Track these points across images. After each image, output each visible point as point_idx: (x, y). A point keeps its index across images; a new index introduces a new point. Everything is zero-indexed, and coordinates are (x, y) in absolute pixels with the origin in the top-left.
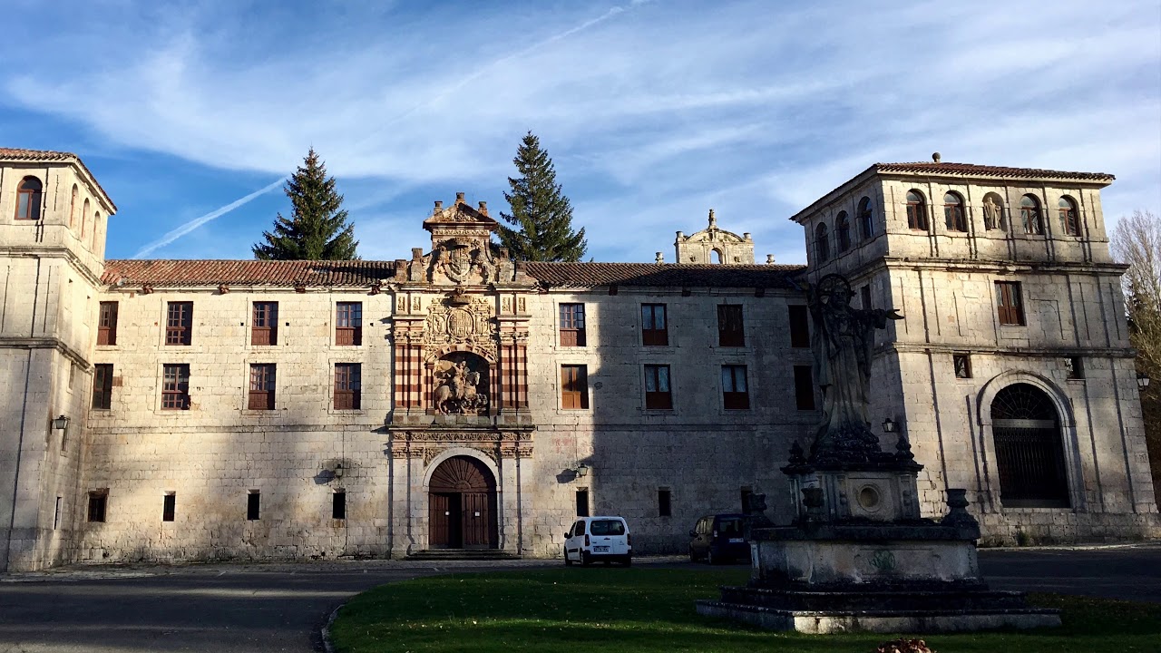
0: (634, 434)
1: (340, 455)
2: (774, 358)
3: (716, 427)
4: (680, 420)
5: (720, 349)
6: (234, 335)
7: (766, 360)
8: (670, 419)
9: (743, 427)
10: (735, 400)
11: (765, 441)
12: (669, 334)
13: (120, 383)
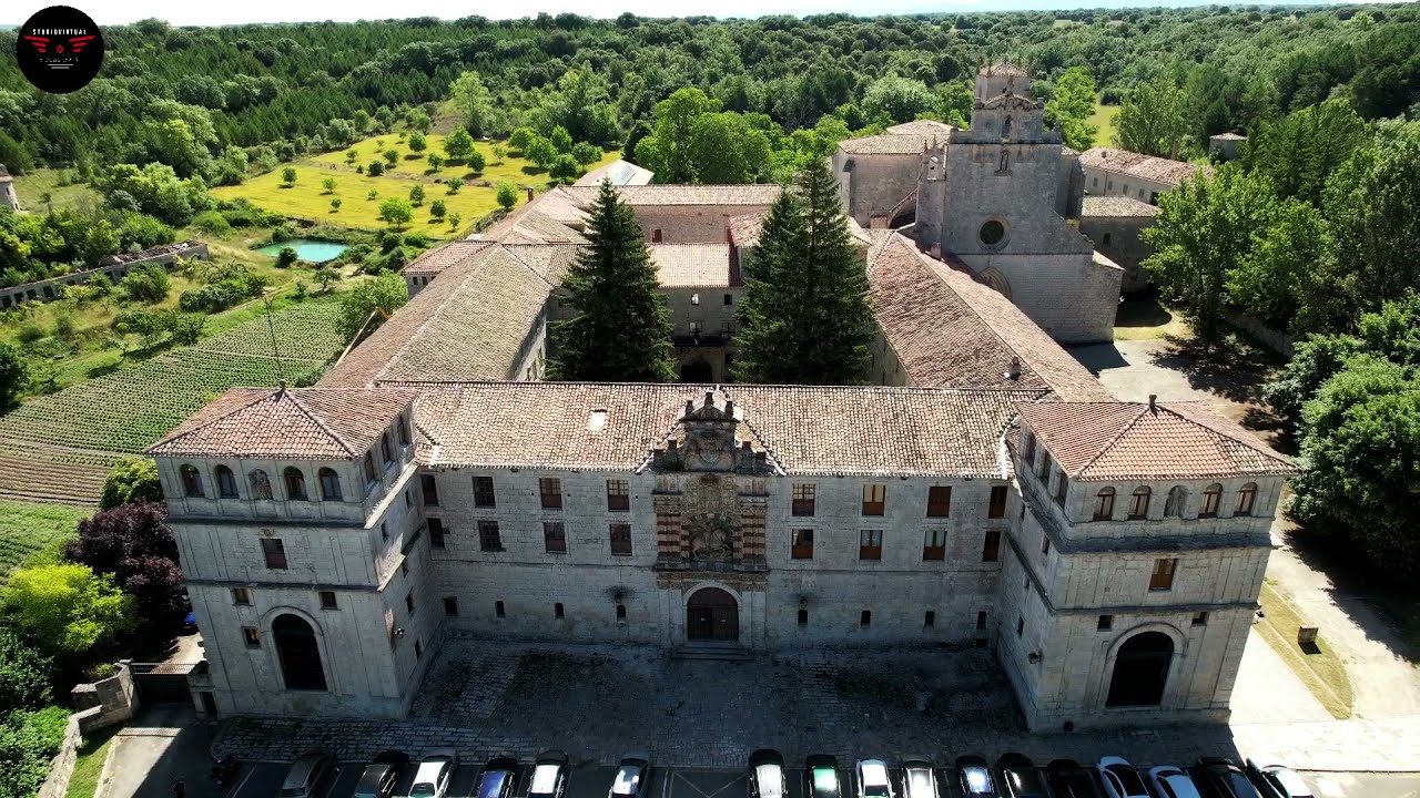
0: (847, 577)
1: (620, 585)
2: (970, 525)
3: (913, 573)
4: (884, 568)
5: (927, 520)
6: (529, 501)
7: (964, 527)
8: (877, 568)
9: (937, 573)
10: (934, 553)
11: (952, 583)
12: (886, 506)
13: (448, 532)
